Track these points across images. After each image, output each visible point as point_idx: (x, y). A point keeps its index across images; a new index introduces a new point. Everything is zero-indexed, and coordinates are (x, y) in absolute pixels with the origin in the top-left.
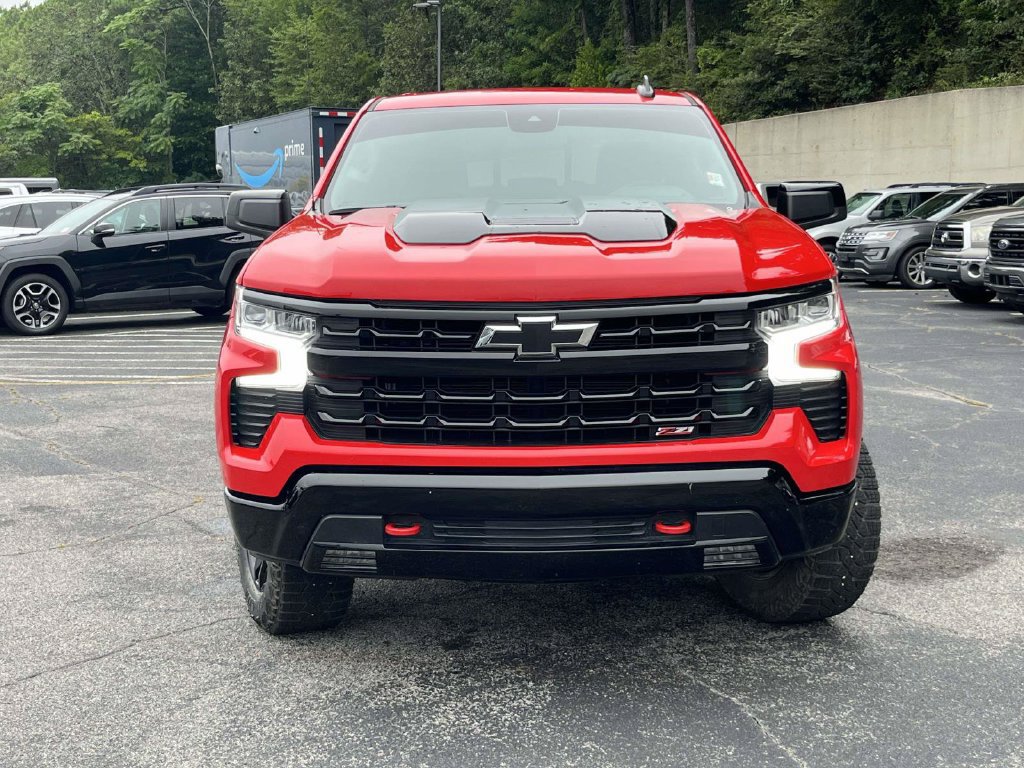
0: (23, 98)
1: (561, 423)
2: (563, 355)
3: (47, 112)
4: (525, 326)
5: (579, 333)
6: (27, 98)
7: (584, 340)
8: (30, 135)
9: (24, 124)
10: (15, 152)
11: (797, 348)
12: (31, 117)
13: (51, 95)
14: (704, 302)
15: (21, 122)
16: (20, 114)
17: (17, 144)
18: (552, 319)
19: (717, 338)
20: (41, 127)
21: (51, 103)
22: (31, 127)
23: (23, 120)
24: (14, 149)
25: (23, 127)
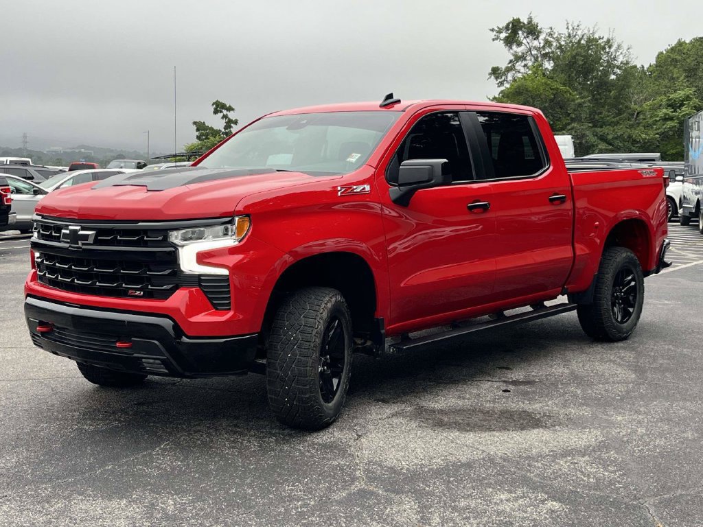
0: (669, 100)
1: (89, 283)
2: (84, 247)
3: (683, 108)
4: (70, 230)
5: (88, 235)
6: (671, 100)
7: (91, 240)
8: (670, 124)
9: (667, 117)
10: (657, 136)
11: (195, 255)
12: (672, 112)
13: (688, 96)
14: (140, 224)
15: (665, 116)
16: (664, 111)
17: (660, 131)
18: (78, 228)
19: (149, 244)
20: (678, 118)
21: (686, 102)
22: (671, 119)
23: (666, 114)
24: (658, 134)
25: (667, 119)
